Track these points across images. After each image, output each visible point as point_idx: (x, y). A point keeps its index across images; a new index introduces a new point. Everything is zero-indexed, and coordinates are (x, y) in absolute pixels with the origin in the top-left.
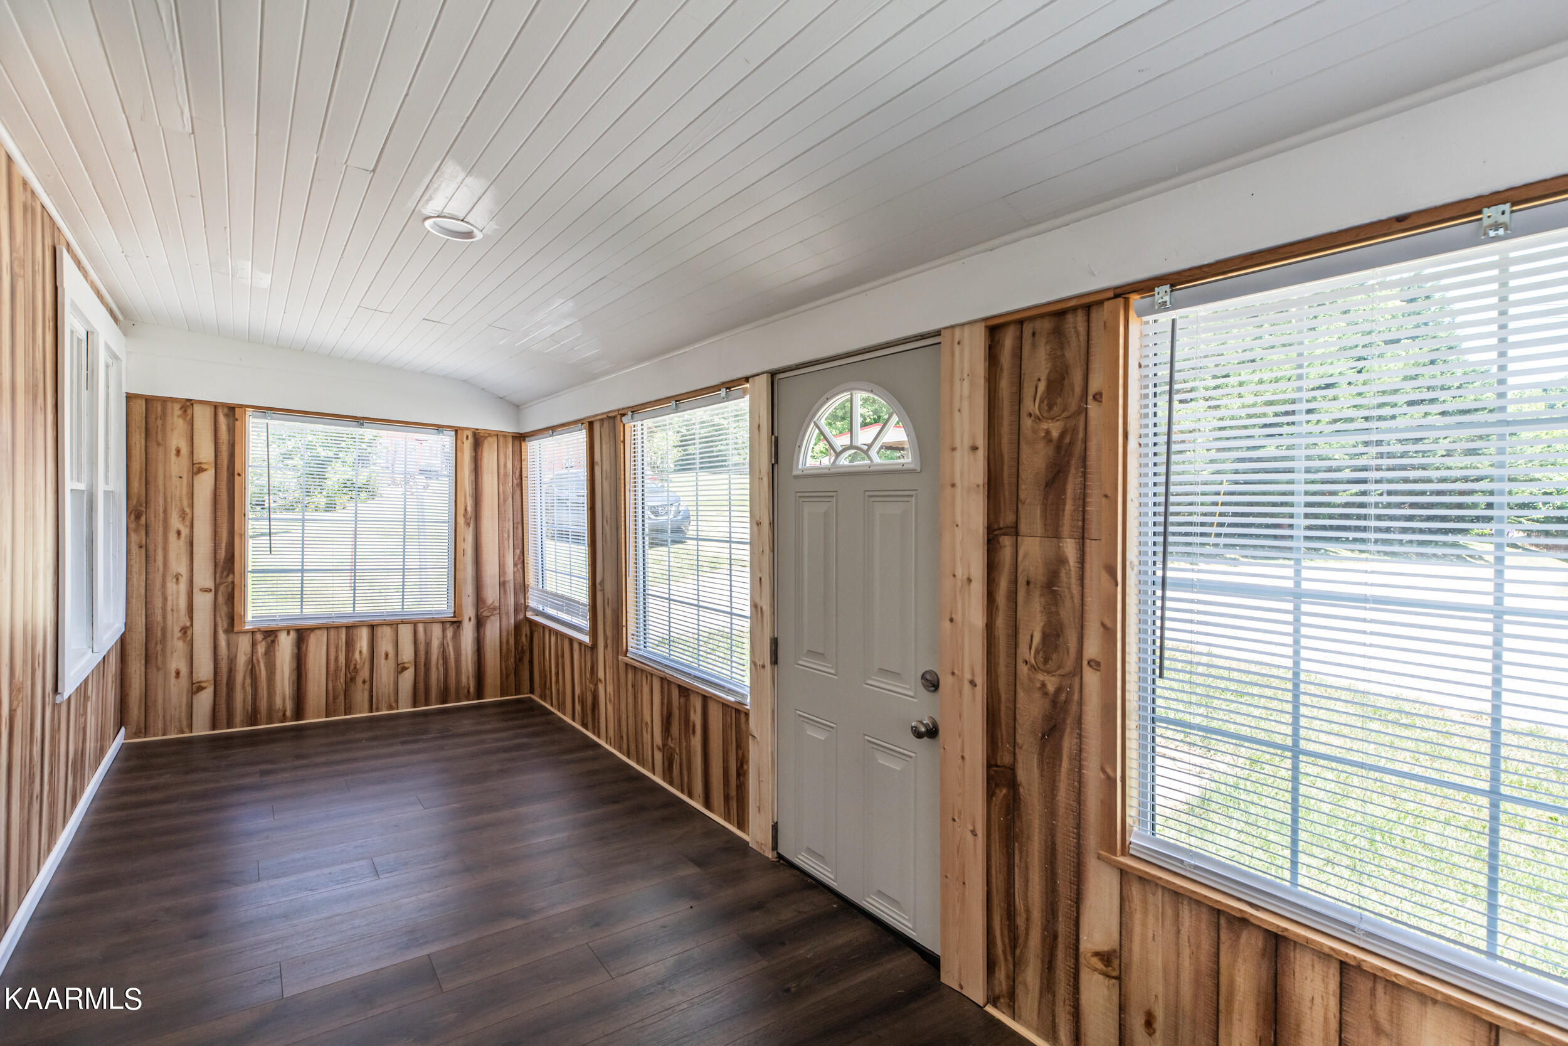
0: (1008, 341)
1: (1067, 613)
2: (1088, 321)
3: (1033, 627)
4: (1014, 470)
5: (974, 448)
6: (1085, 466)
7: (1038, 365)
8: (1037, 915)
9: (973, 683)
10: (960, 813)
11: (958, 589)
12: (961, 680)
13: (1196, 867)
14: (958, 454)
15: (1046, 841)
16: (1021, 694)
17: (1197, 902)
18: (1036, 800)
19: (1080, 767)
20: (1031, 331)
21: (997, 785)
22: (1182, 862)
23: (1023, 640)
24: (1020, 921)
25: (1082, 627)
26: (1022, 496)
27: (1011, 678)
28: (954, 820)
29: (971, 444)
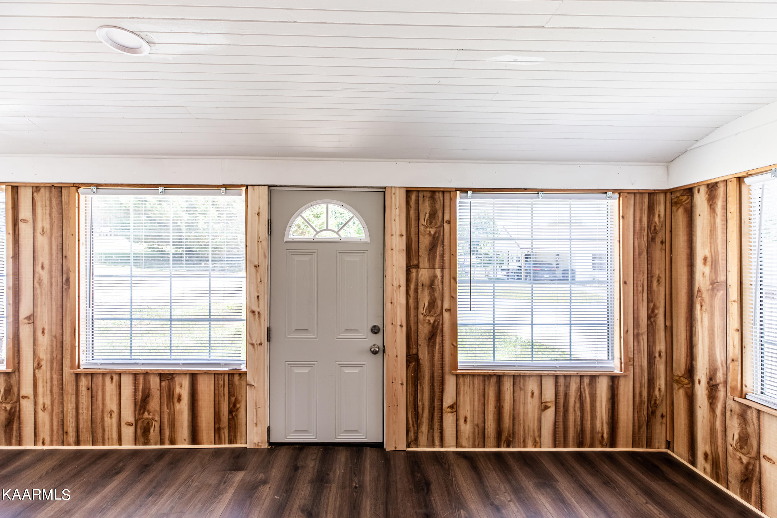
0: (413, 197)
1: (437, 294)
2: (444, 196)
3: (425, 300)
4: (417, 244)
5: (402, 235)
6: (443, 244)
7: (426, 208)
8: (427, 404)
9: (401, 326)
10: (395, 379)
11: (394, 290)
12: (396, 326)
13: (478, 365)
14: (394, 237)
15: (431, 376)
16: (420, 326)
17: (479, 375)
18: (427, 363)
19: (443, 346)
20: (422, 195)
21: (410, 363)
22: (473, 366)
23: (421, 306)
24: (420, 410)
25: (443, 298)
26: (420, 254)
27: (416, 321)
28: (393, 382)
29: (400, 234)
